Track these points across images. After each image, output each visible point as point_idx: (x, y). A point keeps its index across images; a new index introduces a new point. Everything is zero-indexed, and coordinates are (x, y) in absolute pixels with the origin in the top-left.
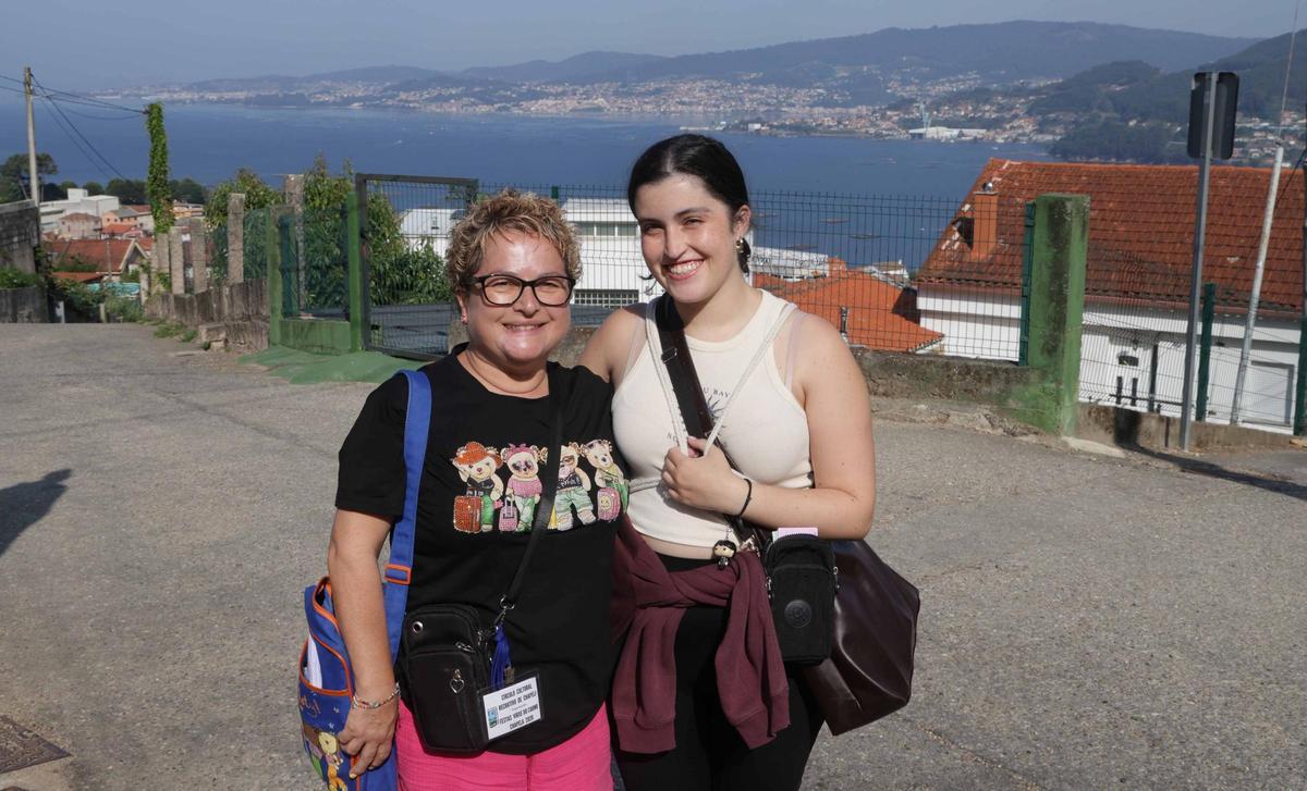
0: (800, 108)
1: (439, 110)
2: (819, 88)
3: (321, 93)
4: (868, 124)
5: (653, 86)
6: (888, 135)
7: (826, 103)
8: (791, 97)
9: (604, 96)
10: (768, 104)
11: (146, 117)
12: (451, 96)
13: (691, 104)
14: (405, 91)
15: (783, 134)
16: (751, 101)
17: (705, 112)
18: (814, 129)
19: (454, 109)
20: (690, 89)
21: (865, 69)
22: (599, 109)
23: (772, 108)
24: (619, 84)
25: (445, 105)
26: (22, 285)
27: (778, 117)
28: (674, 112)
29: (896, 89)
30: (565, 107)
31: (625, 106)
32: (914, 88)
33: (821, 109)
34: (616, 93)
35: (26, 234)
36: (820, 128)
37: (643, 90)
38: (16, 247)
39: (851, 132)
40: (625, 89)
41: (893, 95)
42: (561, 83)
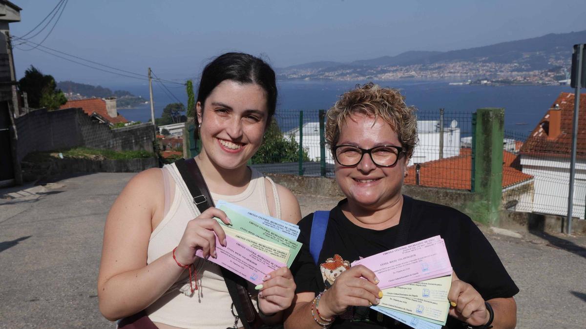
0: (505, 72)
1: (342, 80)
2: (515, 63)
3: (293, 74)
4: (539, 79)
5: (437, 65)
6: (548, 84)
7: (519, 70)
8: (502, 68)
9: (414, 70)
10: (491, 72)
11: (186, 86)
12: (347, 73)
13: (454, 73)
14: (328, 72)
15: (498, 85)
16: (483, 70)
17: (461, 76)
18: (512, 82)
19: (349, 79)
20: (454, 66)
21: (538, 53)
22: (413, 76)
23: (492, 73)
24: (422, 65)
25: (345, 77)
26: (147, 157)
27: (495, 77)
28: (446, 77)
29: (552, 62)
30: (397, 76)
31: (424, 75)
32: (562, 61)
33: (516, 73)
34: (421, 69)
35: (149, 136)
36: (515, 82)
37: (432, 67)
38: (145, 141)
39: (531, 83)
40: (425, 67)
41: (551, 65)
42: (395, 66)
